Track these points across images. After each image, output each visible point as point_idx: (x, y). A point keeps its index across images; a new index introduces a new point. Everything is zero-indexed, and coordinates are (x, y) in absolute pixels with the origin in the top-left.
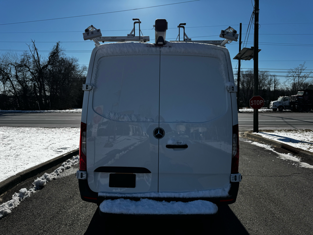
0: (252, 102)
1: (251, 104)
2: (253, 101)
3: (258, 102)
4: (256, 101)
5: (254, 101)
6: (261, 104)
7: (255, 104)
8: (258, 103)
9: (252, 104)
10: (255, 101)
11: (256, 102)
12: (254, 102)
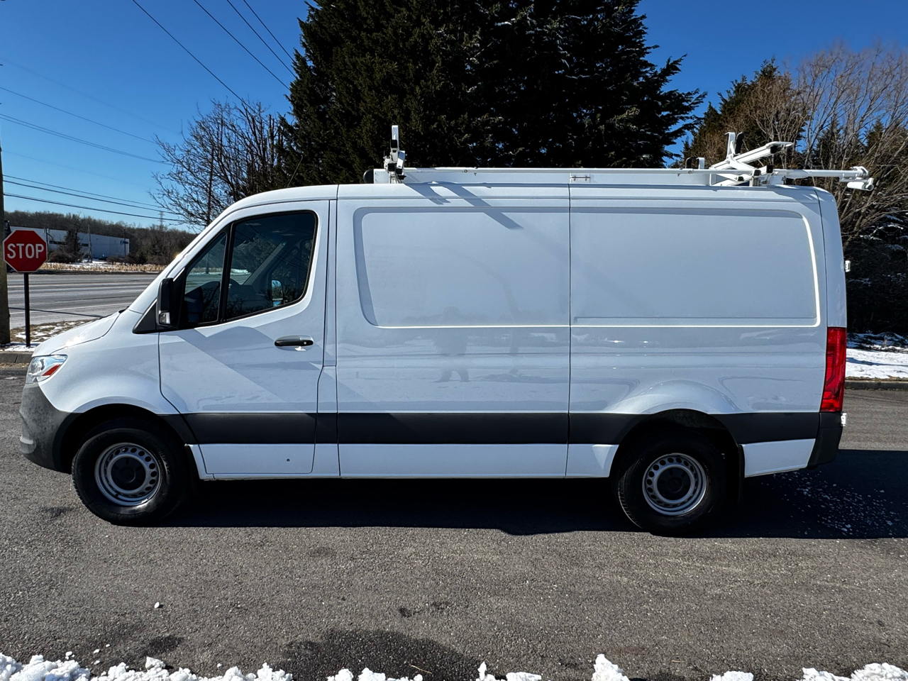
0: (11, 247)
1: (8, 255)
2: (14, 246)
3: (30, 248)
4: (22, 247)
5: (18, 245)
6: (37, 257)
7: (21, 257)
8: (30, 254)
9: (12, 254)
10: (20, 245)
11: (24, 248)
12: (17, 249)
